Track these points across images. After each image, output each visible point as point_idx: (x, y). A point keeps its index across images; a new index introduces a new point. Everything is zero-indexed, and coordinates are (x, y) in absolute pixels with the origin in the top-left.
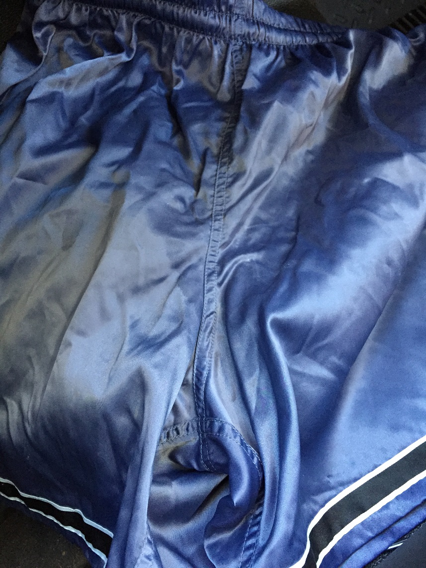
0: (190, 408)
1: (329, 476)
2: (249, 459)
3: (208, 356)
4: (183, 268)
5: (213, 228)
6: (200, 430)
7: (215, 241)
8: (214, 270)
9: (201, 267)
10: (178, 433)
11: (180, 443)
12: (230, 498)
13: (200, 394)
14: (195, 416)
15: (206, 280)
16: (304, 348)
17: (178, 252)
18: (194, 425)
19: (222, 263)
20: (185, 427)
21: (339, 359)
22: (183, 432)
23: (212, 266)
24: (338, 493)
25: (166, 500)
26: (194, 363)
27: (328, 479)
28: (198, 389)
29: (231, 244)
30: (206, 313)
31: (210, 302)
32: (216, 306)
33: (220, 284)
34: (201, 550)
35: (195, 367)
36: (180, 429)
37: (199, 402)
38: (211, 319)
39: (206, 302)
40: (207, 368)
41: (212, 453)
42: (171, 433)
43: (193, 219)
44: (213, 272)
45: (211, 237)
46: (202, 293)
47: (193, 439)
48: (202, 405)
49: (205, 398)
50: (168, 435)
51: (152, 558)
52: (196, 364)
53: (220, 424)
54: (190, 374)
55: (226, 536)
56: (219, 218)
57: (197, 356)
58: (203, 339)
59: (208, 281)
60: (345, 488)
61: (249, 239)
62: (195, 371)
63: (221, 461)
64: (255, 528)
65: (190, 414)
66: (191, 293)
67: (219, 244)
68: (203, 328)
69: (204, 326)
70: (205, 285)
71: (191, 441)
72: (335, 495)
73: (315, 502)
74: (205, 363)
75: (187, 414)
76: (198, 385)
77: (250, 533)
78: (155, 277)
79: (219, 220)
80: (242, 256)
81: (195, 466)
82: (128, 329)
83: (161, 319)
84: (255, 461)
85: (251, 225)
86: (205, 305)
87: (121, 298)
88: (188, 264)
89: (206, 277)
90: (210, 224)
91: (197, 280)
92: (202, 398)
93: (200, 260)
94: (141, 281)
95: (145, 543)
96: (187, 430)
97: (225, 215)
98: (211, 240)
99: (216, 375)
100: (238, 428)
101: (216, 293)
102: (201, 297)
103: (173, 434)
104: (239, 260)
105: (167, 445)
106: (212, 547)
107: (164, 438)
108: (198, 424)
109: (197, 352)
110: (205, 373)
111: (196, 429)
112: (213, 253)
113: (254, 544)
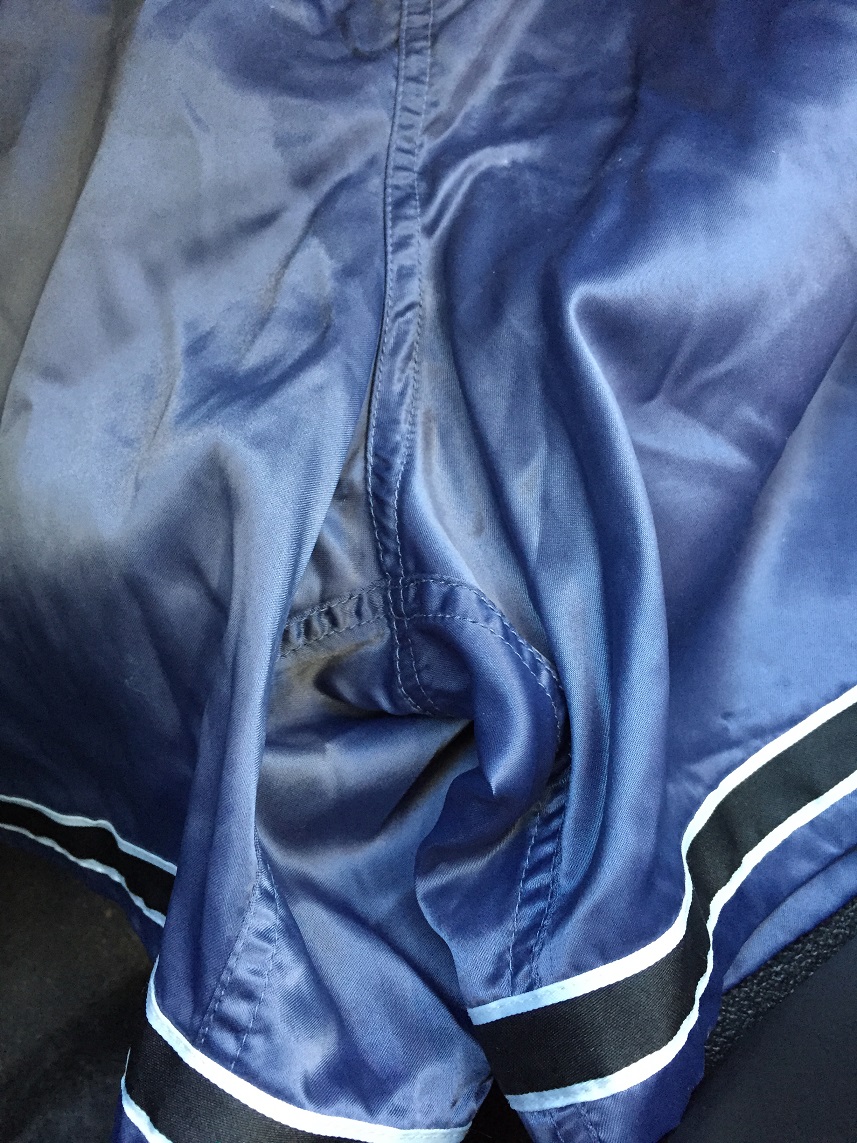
0: (363, 556)
1: (727, 715)
2: (528, 677)
3: (406, 420)
4: (326, 187)
5: (402, 73)
6: (393, 610)
7: (410, 111)
8: (409, 191)
9: (375, 183)
10: (334, 622)
11: (341, 646)
12: (480, 775)
13: (389, 517)
14: (376, 576)
15: (390, 216)
16: (667, 383)
17: (306, 139)
18: (375, 599)
19: (433, 173)
20: (351, 606)
21: (762, 413)
22: (347, 620)
23: (403, 179)
24: (750, 755)
25: (310, 789)
26: (367, 438)
27: (725, 722)
28: (381, 503)
29: (456, 124)
30: (393, 307)
31: (405, 274)
32: (422, 291)
33: (429, 230)
34: (409, 906)
35: (371, 448)
36: (338, 612)
37: (384, 540)
38: (408, 322)
39: (391, 276)
40: (403, 450)
41: (427, 667)
42: (315, 624)
43: (347, 52)
44: (409, 197)
45: (400, 99)
46: (380, 253)
47: (375, 637)
48: (393, 545)
49: (401, 525)
50: (308, 629)
51: (276, 936)
52: (371, 440)
53: (445, 589)
54: (359, 465)
55: (471, 868)
56: (418, 45)
57: (373, 422)
58: (390, 375)
59: (396, 219)
60: (766, 743)
61: (505, 113)
62: (371, 459)
63: (452, 684)
64: (548, 848)
65: (363, 574)
66: (348, 253)
67: (421, 122)
68: (387, 348)
69: (389, 340)
70: (389, 232)
71: (368, 642)
72: (743, 761)
73: (695, 779)
74: (398, 438)
75: (354, 574)
76: (382, 494)
77: (536, 860)
78: (249, 210)
79: (418, 52)
80: (488, 151)
81: (385, 704)
82: (179, 358)
83: (269, 325)
84: (544, 680)
85: (507, 75)
86: (390, 284)
87: (157, 277)
88: (338, 176)
89: (389, 208)
90: (396, 60)
91: (365, 217)
92: (393, 525)
93: (372, 162)
94: (209, 224)
95: (253, 899)
96: (359, 613)
97: (435, 38)
98: (399, 107)
99: (428, 471)
100: (492, 597)
101: (421, 253)
102: (378, 262)
103: (320, 625)
104: (480, 163)
105: (307, 654)
106: (438, 896)
107: (299, 635)
108: (385, 597)
109: (374, 412)
110: (399, 463)
111: (380, 610)
112: (406, 146)
113: (548, 886)
